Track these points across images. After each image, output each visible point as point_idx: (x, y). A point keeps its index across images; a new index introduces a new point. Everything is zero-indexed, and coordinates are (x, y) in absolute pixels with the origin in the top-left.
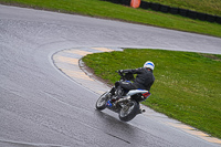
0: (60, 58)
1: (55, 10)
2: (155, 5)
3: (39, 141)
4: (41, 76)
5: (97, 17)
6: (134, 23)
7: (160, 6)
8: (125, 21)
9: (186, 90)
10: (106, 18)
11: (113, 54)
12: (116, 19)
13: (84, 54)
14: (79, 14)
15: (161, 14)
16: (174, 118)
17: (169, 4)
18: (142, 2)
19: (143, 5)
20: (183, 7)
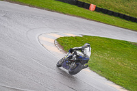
1: (42, 8)
2: (105, 10)
3: (26, 88)
5: (68, 15)
7: (108, 11)
8: (85, 18)
9: (119, 64)
10: (74, 16)
11: (76, 38)
12: (79, 17)
13: (58, 36)
14: (57, 12)
15: (108, 16)
16: (111, 80)
17: (113, 10)
18: (96, 8)
19: (97, 10)
20: (121, 13)
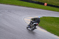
0: (26, 19)
4: (21, 24)
5: (35, 8)
6: (45, 10)
7: (52, 5)
8: (43, 9)
12: (40, 9)
15: (53, 7)
18: (47, 4)
19: (48, 5)
